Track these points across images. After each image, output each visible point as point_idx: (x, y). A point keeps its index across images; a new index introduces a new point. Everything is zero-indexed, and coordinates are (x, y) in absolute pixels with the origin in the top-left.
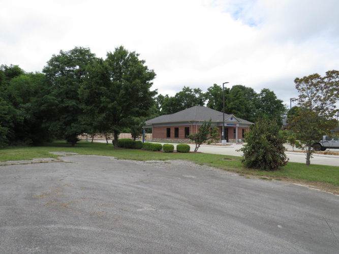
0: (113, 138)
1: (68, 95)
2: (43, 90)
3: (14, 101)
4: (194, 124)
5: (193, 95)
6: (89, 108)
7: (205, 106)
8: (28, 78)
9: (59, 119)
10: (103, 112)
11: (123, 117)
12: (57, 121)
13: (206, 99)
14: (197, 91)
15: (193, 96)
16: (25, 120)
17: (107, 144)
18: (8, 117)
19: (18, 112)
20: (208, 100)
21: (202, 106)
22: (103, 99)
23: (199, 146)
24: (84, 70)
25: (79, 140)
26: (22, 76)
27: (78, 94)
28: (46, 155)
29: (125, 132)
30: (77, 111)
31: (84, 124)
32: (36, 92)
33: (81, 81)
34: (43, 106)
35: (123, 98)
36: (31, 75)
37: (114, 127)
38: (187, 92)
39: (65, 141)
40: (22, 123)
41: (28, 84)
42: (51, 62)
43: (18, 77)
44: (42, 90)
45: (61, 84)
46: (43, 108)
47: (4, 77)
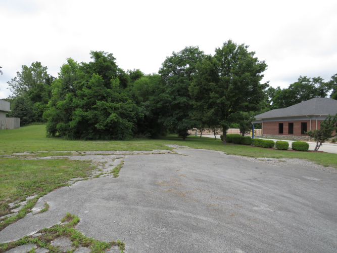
0: (222, 133)
1: (180, 93)
3: (136, 100)
4: (314, 119)
5: (311, 85)
6: (199, 104)
7: (328, 97)
8: (147, 79)
9: (172, 115)
10: (212, 108)
11: (231, 112)
12: (171, 117)
13: (330, 89)
14: (317, 80)
15: (311, 87)
16: (145, 116)
17: (215, 139)
18: (133, 114)
19: (140, 109)
20: (332, 90)
21: (324, 97)
22: (212, 95)
23: (321, 144)
24: (194, 68)
25: (189, 135)
26: (142, 78)
27: (188, 91)
28: (163, 147)
29: (232, 127)
30: (188, 107)
31: (193, 120)
32: (153, 92)
33: (191, 79)
34: (159, 103)
35: (232, 93)
36: (150, 77)
37: (222, 122)
38: (304, 83)
39: (176, 135)
40: (143, 119)
41: (147, 84)
42: (165, 64)
43: (139, 79)
44: (158, 89)
45: (174, 83)
46: (159, 105)
47: (129, 80)
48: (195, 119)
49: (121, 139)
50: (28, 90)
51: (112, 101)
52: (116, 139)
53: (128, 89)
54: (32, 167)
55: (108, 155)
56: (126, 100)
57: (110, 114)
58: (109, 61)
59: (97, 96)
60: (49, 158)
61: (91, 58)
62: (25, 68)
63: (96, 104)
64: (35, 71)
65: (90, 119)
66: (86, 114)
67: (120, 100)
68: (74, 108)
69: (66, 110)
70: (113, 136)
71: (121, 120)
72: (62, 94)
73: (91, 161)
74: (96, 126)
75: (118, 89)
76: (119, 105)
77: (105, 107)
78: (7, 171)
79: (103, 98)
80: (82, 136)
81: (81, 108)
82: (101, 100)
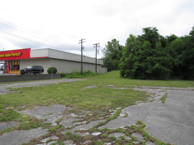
2: (190, 46)
3: (172, 54)
8: (180, 40)
16: (179, 64)
18: (171, 63)
19: (175, 60)
26: (176, 40)
32: (185, 48)
34: (190, 55)
36: (182, 38)
40: (178, 66)
41: (180, 43)
43: (174, 41)
44: (189, 46)
46: (190, 56)
47: (167, 42)
49: (162, 79)
50: (110, 54)
51: (156, 56)
52: (159, 79)
53: (166, 48)
54: (116, 93)
55: (156, 89)
56: (166, 55)
57: (155, 64)
58: (154, 32)
59: (147, 54)
60: (123, 88)
61: (143, 32)
62: (109, 42)
63: (146, 58)
64: (113, 43)
65: (143, 67)
66: (141, 64)
67: (161, 55)
68: (134, 62)
69: (130, 63)
70: (157, 78)
71: (162, 68)
72: (127, 54)
73: (146, 92)
74: (146, 71)
75: (160, 48)
76: (161, 58)
77: (152, 60)
78: (106, 94)
79: (151, 55)
80: (138, 77)
81: (138, 61)
82: (150, 56)
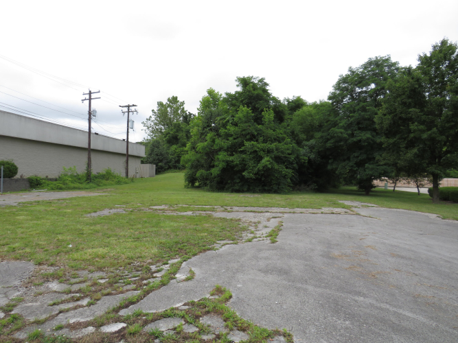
0: (431, 186)
1: (360, 126)
2: (329, 123)
3: (297, 138)
6: (391, 141)
8: (312, 109)
9: (348, 159)
10: (414, 147)
11: (447, 152)
12: (347, 162)
16: (309, 160)
17: (419, 193)
18: (292, 157)
19: (302, 151)
22: (413, 127)
24: (383, 88)
25: (375, 187)
26: (304, 108)
27: (374, 122)
28: (336, 205)
29: (448, 176)
30: (374, 147)
31: (382, 165)
32: (321, 126)
33: (378, 105)
34: (329, 142)
35: (448, 122)
36: (315, 106)
37: (432, 169)
39: (355, 188)
40: (306, 164)
41: (312, 116)
42: (338, 86)
43: (301, 110)
44: (327, 122)
45: (351, 112)
46: (329, 145)
47: (287, 111)
48: (385, 164)
49: (276, 192)
50: (163, 131)
51: (265, 141)
52: (269, 191)
53: (285, 124)
54: (172, 224)
55: (261, 212)
56: (283, 139)
57: (261, 158)
58: (260, 88)
59: (245, 135)
60: (190, 213)
61: (238, 86)
62: (160, 104)
63: (244, 145)
64: (171, 107)
65: (237, 165)
66: (231, 158)
67: (275, 139)
68: (217, 152)
69: (207, 154)
70: (266, 188)
71: (276, 166)
72: (202, 134)
73: (239, 220)
74: (244, 174)
75: (272, 124)
76: (273, 146)
77: (256, 149)
78: (146, 227)
79: (253, 137)
80: (227, 186)
81: (225, 150)
82: (250, 140)
